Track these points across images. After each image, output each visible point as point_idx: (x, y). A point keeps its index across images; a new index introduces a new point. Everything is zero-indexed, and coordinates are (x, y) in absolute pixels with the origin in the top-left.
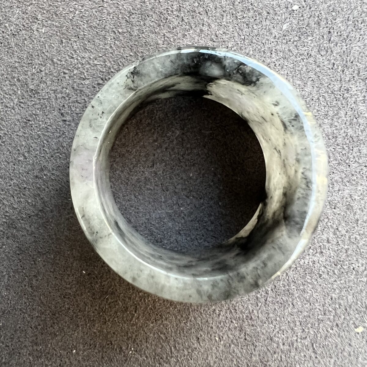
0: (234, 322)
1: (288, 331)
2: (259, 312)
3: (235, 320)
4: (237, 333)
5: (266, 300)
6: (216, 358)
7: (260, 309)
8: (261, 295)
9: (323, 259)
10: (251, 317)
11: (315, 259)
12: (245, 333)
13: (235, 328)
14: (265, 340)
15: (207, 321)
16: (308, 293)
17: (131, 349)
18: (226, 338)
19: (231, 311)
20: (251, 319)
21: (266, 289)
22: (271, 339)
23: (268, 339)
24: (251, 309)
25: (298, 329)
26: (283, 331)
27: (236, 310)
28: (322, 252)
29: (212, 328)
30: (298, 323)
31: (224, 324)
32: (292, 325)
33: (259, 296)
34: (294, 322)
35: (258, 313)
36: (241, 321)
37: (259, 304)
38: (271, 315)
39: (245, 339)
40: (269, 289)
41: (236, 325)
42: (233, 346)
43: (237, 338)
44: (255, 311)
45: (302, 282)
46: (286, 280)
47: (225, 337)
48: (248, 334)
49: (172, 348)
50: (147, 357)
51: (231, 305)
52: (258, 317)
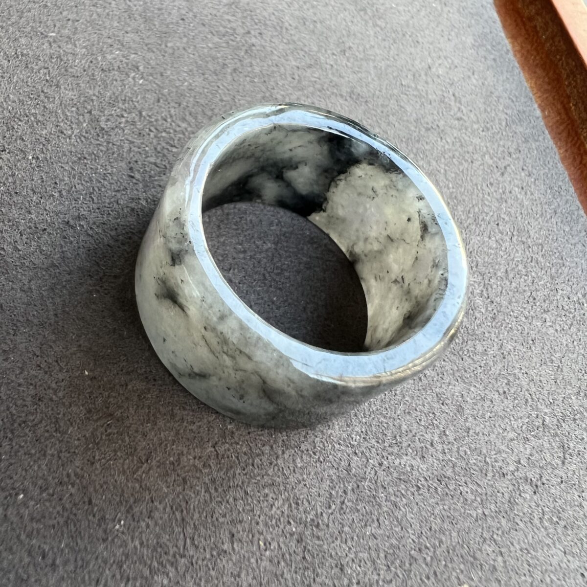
0: (292, 522)
1: (367, 562)
2: (330, 519)
3: (294, 521)
4: (293, 544)
5: (343, 503)
6: (254, 578)
7: (332, 514)
8: (337, 492)
9: (424, 467)
10: (318, 523)
11: (414, 463)
12: (305, 547)
13: (292, 535)
14: (332, 568)
15: (252, 510)
16: (400, 509)
17: (120, 521)
18: (275, 547)
19: (291, 504)
20: (318, 526)
21: (344, 486)
22: (342, 570)
23: (336, 566)
24: (319, 511)
25: (381, 563)
26: (360, 561)
27: (297, 504)
28: (424, 457)
29: (258, 523)
30: (382, 555)
31: (276, 523)
32: (374, 554)
33: (333, 493)
34: (377, 550)
35: (328, 519)
36: (302, 526)
37: (333, 507)
38: (346, 529)
39: (304, 558)
40: (350, 488)
41: (294, 529)
42: (283, 563)
43: (292, 552)
44: (324, 515)
45: (394, 492)
46: (373, 482)
47: (274, 545)
48: (309, 550)
49: (188, 541)
50: (142, 544)
51: (292, 496)
52: (328, 526)
